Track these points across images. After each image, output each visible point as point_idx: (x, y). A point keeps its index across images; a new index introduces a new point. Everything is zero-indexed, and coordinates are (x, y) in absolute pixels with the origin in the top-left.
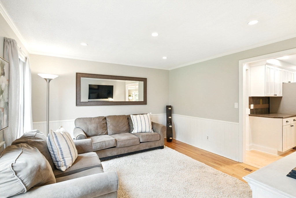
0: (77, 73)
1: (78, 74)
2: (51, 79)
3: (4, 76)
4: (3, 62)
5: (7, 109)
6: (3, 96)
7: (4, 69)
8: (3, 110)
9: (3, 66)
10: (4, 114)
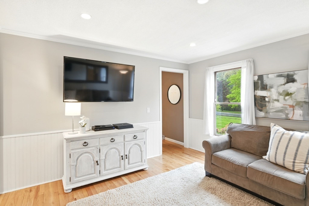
3: (295, 83)
4: (292, 73)
5: (302, 107)
6: (291, 97)
7: (294, 77)
8: (293, 106)
9: (292, 76)
10: (294, 110)
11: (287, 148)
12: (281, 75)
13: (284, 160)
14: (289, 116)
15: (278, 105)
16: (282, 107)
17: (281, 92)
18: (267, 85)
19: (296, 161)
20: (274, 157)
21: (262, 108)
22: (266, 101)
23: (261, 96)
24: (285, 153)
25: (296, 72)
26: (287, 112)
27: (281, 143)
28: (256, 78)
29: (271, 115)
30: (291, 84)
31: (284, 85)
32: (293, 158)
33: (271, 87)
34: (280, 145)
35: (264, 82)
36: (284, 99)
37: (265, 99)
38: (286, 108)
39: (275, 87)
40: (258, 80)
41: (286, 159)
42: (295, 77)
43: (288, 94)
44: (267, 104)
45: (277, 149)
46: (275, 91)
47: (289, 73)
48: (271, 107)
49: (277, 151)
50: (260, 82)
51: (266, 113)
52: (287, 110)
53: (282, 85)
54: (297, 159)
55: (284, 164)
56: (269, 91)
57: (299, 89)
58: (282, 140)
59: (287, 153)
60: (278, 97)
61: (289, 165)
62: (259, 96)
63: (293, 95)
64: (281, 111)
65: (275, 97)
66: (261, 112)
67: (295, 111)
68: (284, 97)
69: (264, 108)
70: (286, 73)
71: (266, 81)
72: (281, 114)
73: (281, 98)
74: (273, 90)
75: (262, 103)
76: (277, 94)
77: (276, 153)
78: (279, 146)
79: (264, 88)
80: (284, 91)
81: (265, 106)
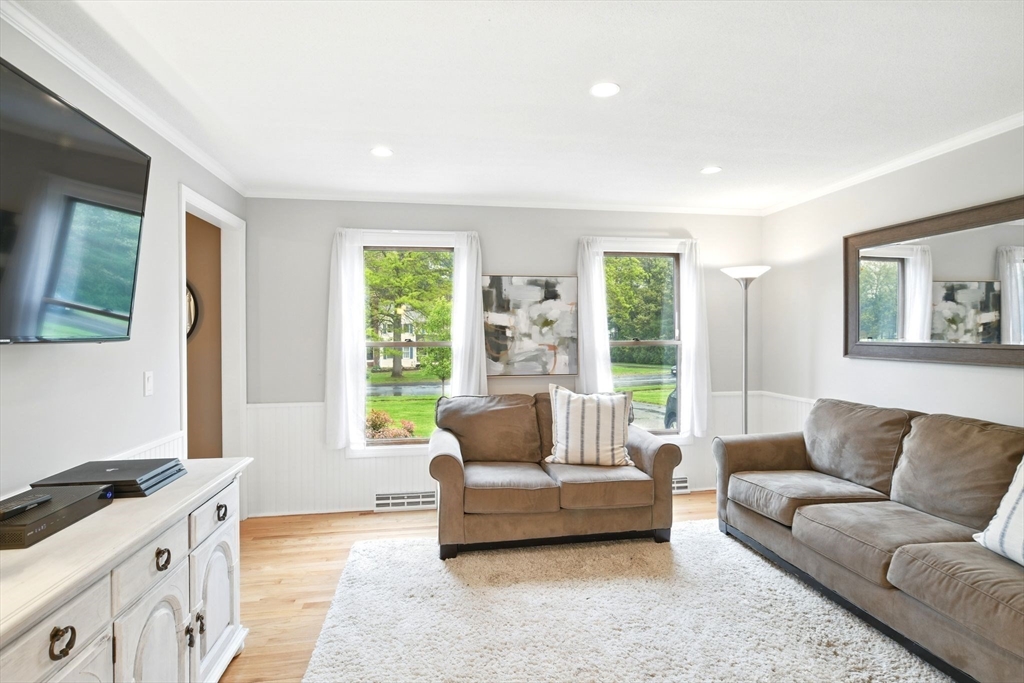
0: (846, 240)
1: (851, 241)
2: (752, 280)
3: (558, 300)
4: (553, 280)
5: (568, 347)
6: (551, 329)
7: (557, 289)
8: (553, 348)
9: (554, 285)
10: (555, 354)
11: (598, 428)
12: (536, 281)
13: (598, 450)
14: (548, 367)
15: (528, 346)
16: (537, 350)
17: (536, 317)
18: (508, 301)
19: (615, 447)
20: (580, 450)
21: (498, 353)
22: (506, 338)
23: (496, 326)
24: (598, 438)
25: (559, 279)
26: (544, 359)
27: (586, 420)
28: (487, 281)
29: (517, 368)
30: (551, 301)
31: (540, 302)
32: (610, 442)
33: (517, 306)
34: (586, 423)
35: (504, 292)
36: (541, 332)
37: (504, 333)
38: (543, 350)
39: (525, 306)
40: (491, 286)
41: (601, 448)
42: (559, 289)
43: (547, 323)
44: (509, 343)
45: (582, 433)
46: (525, 315)
47: (548, 279)
48: (516, 351)
49: (582, 437)
50: (494, 291)
51: (508, 364)
52: (546, 354)
53: (536, 303)
54: (615, 442)
55: (598, 459)
56: (514, 313)
57: (563, 313)
58: (586, 414)
59: (601, 435)
60: (530, 328)
61: (605, 458)
62: (492, 325)
63: (555, 325)
64: (535, 358)
65: (524, 327)
66: (497, 364)
67: (558, 356)
68: (541, 329)
69: (502, 352)
70: (544, 279)
71: (509, 292)
72: (534, 363)
73: (536, 328)
74: (520, 312)
75: (500, 342)
76: (528, 322)
77: (582, 441)
78: (586, 427)
79: (504, 306)
80: (540, 316)
81: (505, 348)
